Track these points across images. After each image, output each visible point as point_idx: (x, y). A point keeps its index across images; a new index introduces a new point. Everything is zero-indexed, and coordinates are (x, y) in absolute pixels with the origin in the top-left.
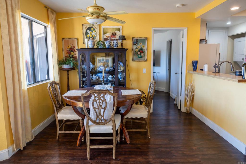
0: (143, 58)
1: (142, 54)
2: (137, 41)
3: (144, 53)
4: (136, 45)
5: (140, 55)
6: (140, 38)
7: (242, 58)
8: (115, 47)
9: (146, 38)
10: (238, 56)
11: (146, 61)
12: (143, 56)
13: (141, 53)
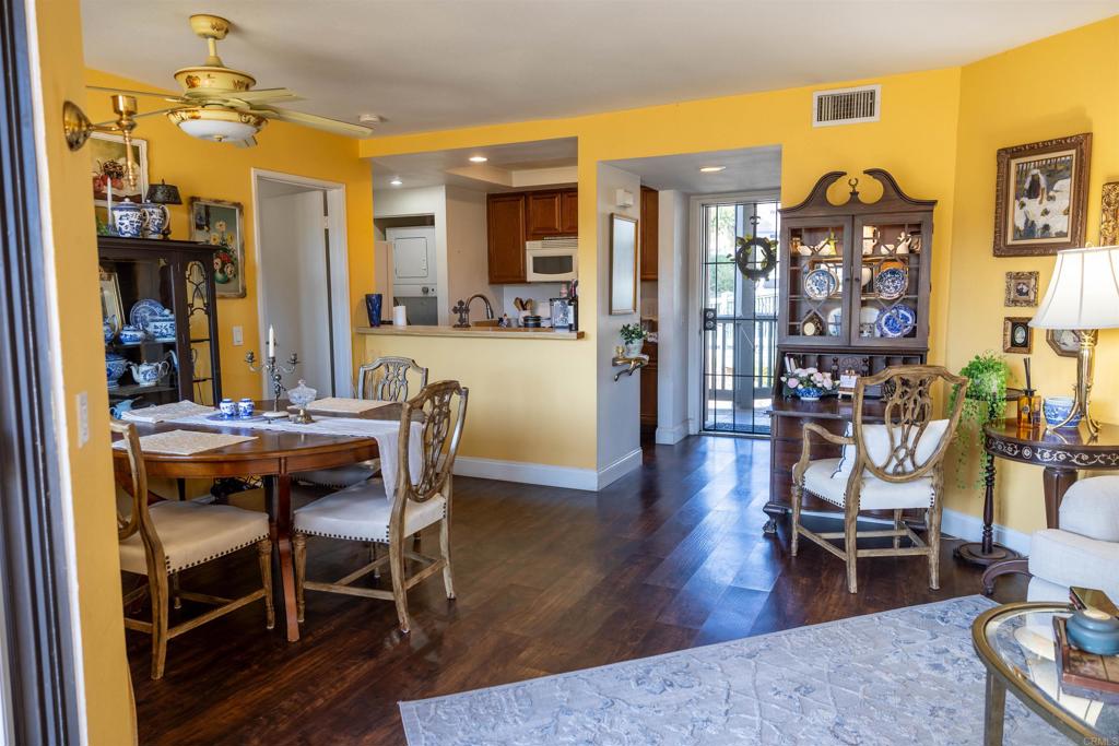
0: (231, 285)
1: (229, 269)
2: (208, 214)
3: (233, 263)
4: (206, 228)
5: (222, 271)
6: (217, 201)
7: (420, 287)
8: (154, 232)
9: (238, 205)
10: (402, 281)
11: (243, 295)
12: (231, 276)
13: (224, 264)
